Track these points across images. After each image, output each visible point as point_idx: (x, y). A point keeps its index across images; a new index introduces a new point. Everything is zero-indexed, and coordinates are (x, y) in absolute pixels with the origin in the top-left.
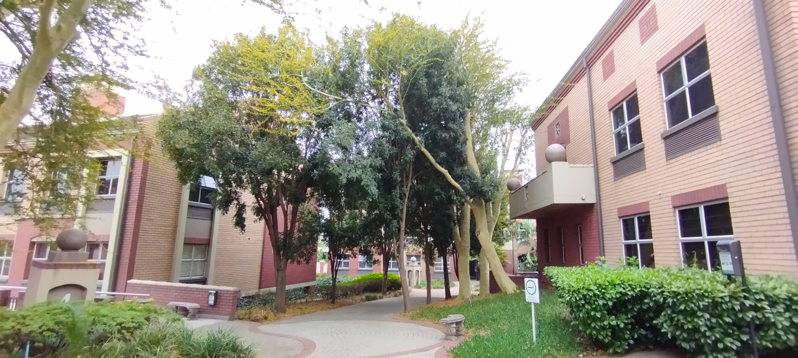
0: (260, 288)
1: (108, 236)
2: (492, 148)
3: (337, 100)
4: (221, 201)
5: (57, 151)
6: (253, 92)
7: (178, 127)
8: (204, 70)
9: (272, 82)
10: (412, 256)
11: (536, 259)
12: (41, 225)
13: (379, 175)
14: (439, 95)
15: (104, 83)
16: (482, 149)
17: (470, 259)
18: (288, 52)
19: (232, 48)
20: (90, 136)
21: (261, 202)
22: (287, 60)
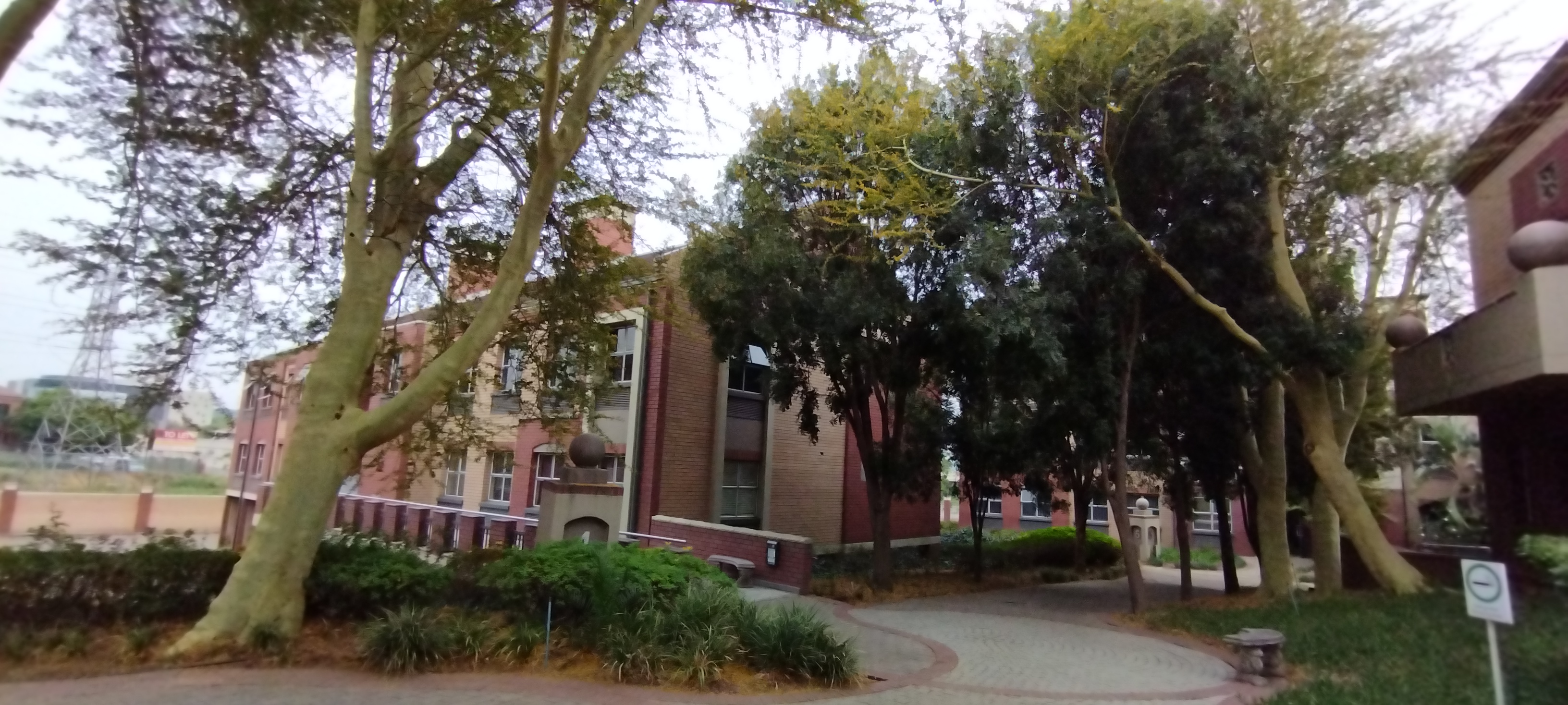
0: (844, 539)
1: (624, 446)
2: (1338, 249)
3: (970, 185)
4: (777, 388)
5: (563, 318)
6: (820, 191)
7: (712, 266)
8: (743, 166)
9: (855, 169)
10: (1139, 496)
11: (1476, 514)
12: (550, 428)
13: (1067, 327)
14: (1200, 142)
15: (614, 209)
16: (1310, 253)
17: (1286, 507)
18: (879, 107)
19: (784, 119)
20: (602, 290)
21: (842, 388)
22: (877, 122)
